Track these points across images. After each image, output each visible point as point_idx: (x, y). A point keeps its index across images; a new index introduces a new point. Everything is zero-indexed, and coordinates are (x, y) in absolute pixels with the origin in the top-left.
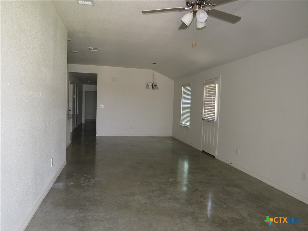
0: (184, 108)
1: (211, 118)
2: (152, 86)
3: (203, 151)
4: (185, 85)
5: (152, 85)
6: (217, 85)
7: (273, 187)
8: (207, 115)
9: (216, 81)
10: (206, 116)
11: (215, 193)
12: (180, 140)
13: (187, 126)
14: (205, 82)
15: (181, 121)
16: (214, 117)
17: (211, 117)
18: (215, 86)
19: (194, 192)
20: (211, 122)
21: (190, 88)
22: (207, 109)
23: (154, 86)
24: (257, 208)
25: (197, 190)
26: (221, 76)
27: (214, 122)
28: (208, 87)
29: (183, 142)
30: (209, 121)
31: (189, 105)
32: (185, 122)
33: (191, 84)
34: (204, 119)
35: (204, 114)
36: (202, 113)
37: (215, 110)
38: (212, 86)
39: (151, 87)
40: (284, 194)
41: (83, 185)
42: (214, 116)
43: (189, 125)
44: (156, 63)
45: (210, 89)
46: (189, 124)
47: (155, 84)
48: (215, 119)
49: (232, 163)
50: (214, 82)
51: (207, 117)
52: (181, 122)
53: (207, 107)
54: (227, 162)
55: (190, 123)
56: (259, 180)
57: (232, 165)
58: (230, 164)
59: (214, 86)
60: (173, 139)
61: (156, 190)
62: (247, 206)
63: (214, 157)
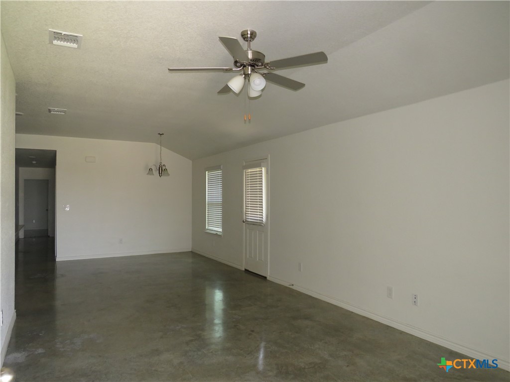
0: (210, 204)
1: (257, 220)
2: (158, 171)
3: (246, 270)
4: (211, 169)
5: (158, 169)
6: (264, 169)
7: (352, 312)
8: (251, 214)
9: (262, 163)
10: (248, 216)
11: (280, 332)
12: (207, 256)
13: (218, 233)
14: (244, 164)
15: (207, 225)
16: (262, 218)
17: (257, 217)
18: (262, 171)
19: (250, 334)
20: (258, 225)
21: (219, 172)
22: (250, 205)
23: (162, 170)
24: (338, 343)
25: (253, 331)
26: (269, 156)
27: (262, 224)
28: (251, 172)
29: (213, 260)
30: (254, 224)
31: (220, 200)
32: (215, 226)
33: (222, 166)
34: (246, 220)
35: (246, 213)
36: (242, 212)
37: (262, 207)
38: (257, 171)
39: (156, 173)
40: (368, 319)
41: (63, 350)
42: (262, 215)
43: (221, 232)
44: (163, 134)
45: (253, 175)
46: (220, 230)
47: (164, 168)
48: (264, 220)
49: (293, 285)
50: (259, 166)
51: (251, 216)
52: (207, 227)
53: (250, 203)
54: (286, 285)
55: (222, 228)
56: (333, 305)
57: (294, 288)
58: (291, 287)
59: (259, 171)
60: (193, 254)
61: (192, 341)
62: (326, 343)
63: (266, 278)
